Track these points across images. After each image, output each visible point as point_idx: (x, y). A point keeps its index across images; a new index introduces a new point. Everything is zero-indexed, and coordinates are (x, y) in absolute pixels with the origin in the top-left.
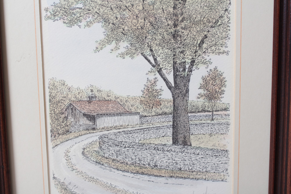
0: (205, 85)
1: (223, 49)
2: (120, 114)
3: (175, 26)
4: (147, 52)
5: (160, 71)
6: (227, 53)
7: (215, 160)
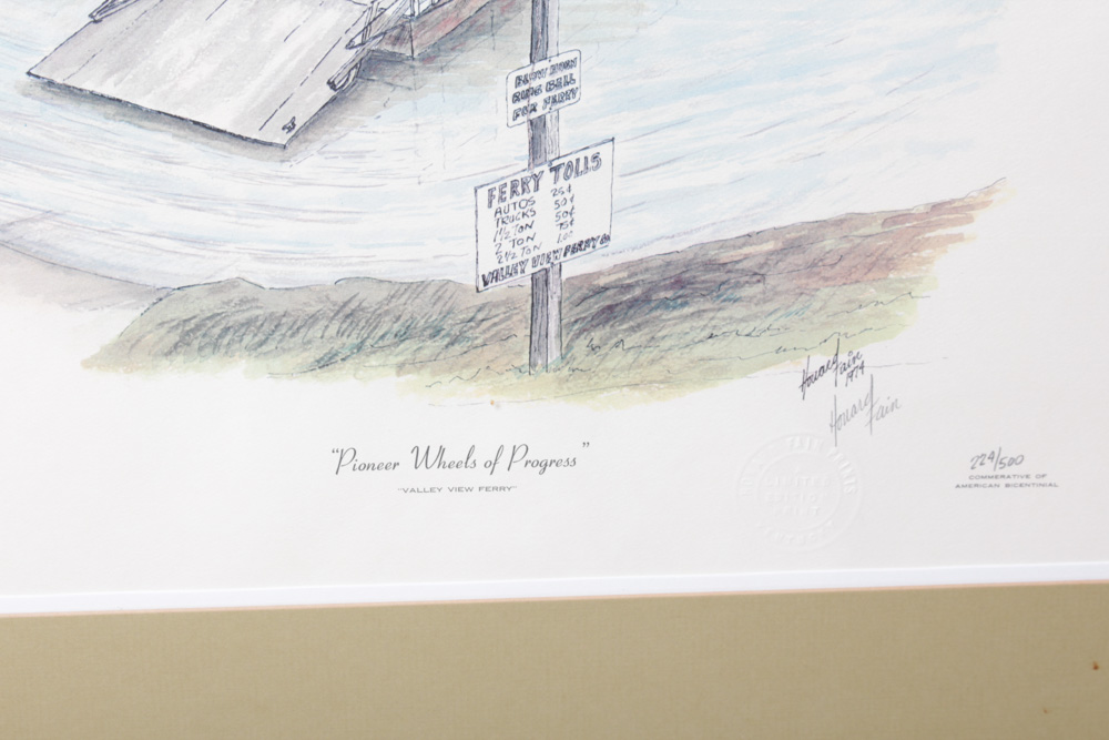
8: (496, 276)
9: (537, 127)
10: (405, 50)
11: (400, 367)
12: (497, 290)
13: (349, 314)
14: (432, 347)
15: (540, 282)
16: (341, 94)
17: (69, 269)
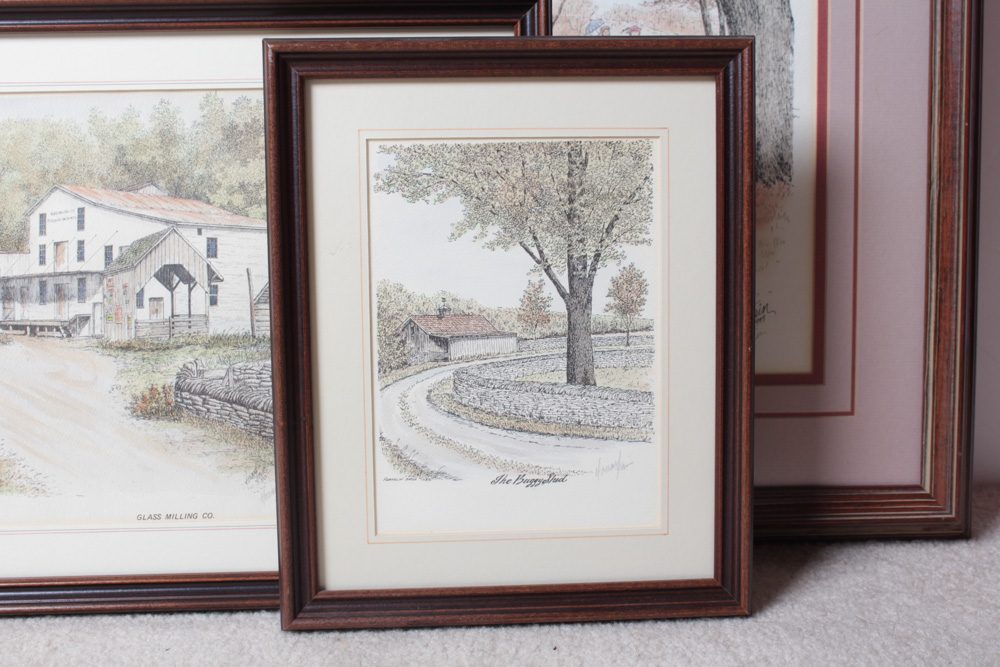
0: (616, 290)
1: (642, 236)
2: (487, 336)
3: (571, 201)
4: (529, 241)
5: (547, 270)
6: (649, 242)
7: (632, 408)
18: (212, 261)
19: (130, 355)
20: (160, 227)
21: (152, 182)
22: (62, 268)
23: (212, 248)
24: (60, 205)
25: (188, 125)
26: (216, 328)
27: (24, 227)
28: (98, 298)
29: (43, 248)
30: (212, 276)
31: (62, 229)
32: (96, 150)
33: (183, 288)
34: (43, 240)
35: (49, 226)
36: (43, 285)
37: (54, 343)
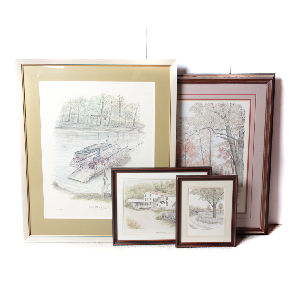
0: (219, 206)
1: (223, 199)
2: (203, 211)
3: (214, 195)
4: (208, 200)
5: (211, 203)
6: (224, 200)
7: (221, 220)
8: (102, 193)
9: (105, 182)
10: (95, 176)
11: (94, 200)
12: (102, 194)
13: (90, 196)
14: (97, 198)
15: (105, 194)
16: (90, 179)
17: (70, 192)
18: (167, 201)
19: (156, 212)
20: (161, 196)
21: (160, 190)
22: (148, 201)
23: (167, 199)
24: (148, 193)
25: (165, 183)
26: (167, 209)
27: (143, 196)
28: (152, 205)
29: (145, 199)
30: (167, 202)
31: (148, 196)
32: (153, 186)
33: (163, 204)
34: (145, 198)
35: (146, 196)
36: (145, 203)
37: (147, 210)
